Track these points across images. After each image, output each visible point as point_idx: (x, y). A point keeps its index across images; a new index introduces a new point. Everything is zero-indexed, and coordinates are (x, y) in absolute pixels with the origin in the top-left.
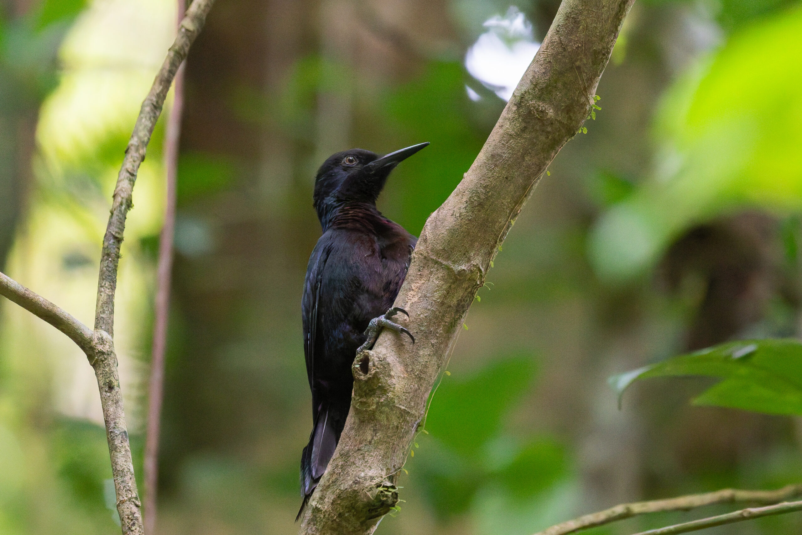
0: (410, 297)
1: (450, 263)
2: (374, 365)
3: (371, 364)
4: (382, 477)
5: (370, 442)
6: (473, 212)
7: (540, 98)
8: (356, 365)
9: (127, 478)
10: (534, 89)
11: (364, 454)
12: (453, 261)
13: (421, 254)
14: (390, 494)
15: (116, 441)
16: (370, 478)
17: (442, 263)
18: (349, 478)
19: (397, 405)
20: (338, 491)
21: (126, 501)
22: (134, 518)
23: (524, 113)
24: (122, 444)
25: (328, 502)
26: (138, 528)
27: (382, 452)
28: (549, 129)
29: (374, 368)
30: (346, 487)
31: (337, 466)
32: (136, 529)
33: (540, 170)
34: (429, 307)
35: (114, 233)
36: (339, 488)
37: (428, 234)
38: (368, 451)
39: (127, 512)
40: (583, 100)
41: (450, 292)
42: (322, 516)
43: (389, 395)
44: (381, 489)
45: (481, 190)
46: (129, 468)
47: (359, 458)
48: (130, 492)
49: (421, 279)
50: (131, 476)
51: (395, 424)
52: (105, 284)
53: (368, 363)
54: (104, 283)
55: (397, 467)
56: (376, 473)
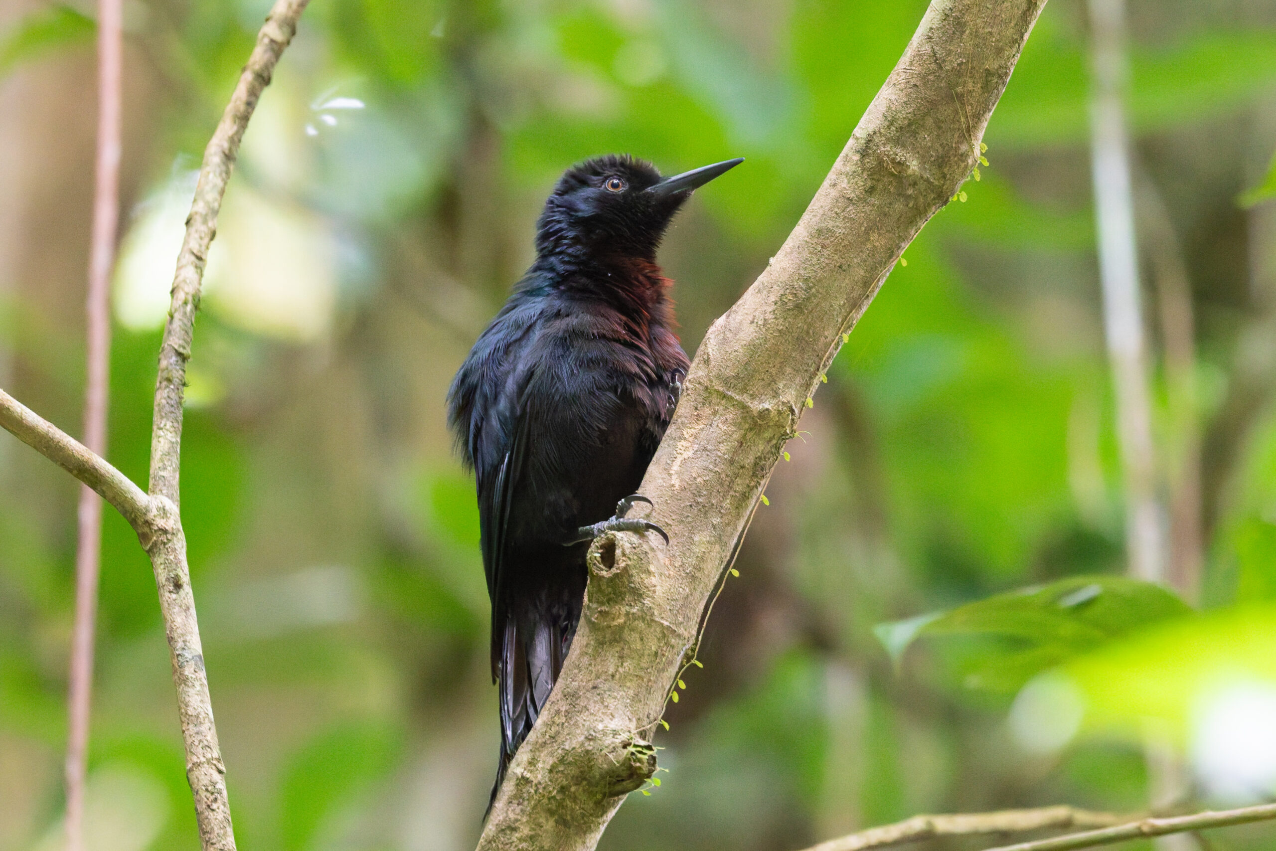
0: (680, 449)
1: (746, 399)
2: (624, 555)
3: (618, 552)
4: (630, 732)
5: (613, 676)
6: (785, 319)
7: (897, 142)
8: (594, 554)
9: (204, 728)
10: (889, 127)
11: (602, 694)
12: (752, 395)
13: (700, 383)
14: (646, 757)
15: (186, 669)
16: (612, 732)
17: (732, 398)
18: (578, 731)
19: (657, 619)
20: (560, 751)
21: (203, 764)
22: (216, 790)
23: (872, 164)
24: (196, 674)
25: (543, 768)
26: (222, 807)
27: (631, 692)
28: (910, 192)
29: (624, 558)
30: (574, 746)
31: (558, 712)
32: (218, 808)
33: (891, 257)
34: (711, 467)
35: (176, 347)
36: (562, 747)
37: (711, 351)
38: (609, 690)
39: (205, 781)
40: (964, 148)
41: (744, 445)
42: (532, 791)
43: (645, 602)
44: (631, 749)
45: (800, 285)
46: (207, 712)
47: (594, 700)
48: (209, 750)
49: (698, 422)
50: (209, 724)
51: (654, 649)
52: (165, 425)
53: (614, 551)
54: (163, 423)
55: (652, 718)
56: (621, 725)
